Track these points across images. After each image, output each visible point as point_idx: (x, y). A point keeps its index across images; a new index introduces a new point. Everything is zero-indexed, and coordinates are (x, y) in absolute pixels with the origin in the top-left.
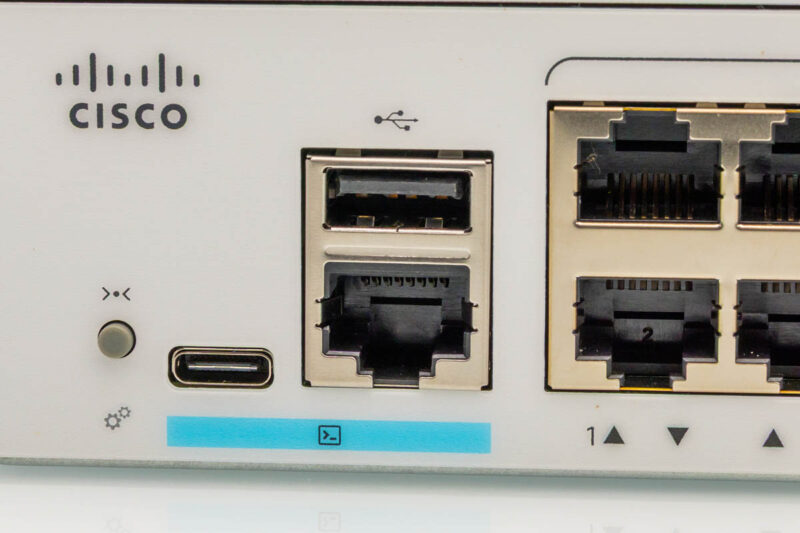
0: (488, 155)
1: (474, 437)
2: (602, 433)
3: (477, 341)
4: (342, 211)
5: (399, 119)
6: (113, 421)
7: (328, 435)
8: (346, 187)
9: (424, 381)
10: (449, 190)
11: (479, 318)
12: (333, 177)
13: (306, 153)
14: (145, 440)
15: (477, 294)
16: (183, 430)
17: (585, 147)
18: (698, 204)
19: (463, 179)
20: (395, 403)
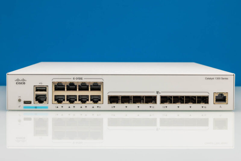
0: (48, 86)
1: (47, 107)
2: (57, 107)
3: (47, 100)
4: (37, 90)
5: (41, 83)
6: (19, 107)
7: (36, 107)
8: (37, 88)
9: (43, 103)
10: (45, 89)
11: (47, 98)
12: (36, 88)
13: (34, 86)
14: (22, 108)
15: (47, 96)
16: (25, 107)
17: (55, 85)
18: (63, 89)
19: (46, 88)
20: (41, 105)
